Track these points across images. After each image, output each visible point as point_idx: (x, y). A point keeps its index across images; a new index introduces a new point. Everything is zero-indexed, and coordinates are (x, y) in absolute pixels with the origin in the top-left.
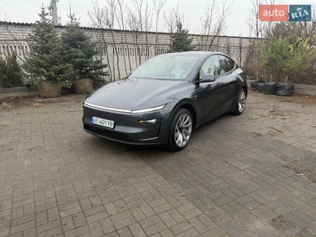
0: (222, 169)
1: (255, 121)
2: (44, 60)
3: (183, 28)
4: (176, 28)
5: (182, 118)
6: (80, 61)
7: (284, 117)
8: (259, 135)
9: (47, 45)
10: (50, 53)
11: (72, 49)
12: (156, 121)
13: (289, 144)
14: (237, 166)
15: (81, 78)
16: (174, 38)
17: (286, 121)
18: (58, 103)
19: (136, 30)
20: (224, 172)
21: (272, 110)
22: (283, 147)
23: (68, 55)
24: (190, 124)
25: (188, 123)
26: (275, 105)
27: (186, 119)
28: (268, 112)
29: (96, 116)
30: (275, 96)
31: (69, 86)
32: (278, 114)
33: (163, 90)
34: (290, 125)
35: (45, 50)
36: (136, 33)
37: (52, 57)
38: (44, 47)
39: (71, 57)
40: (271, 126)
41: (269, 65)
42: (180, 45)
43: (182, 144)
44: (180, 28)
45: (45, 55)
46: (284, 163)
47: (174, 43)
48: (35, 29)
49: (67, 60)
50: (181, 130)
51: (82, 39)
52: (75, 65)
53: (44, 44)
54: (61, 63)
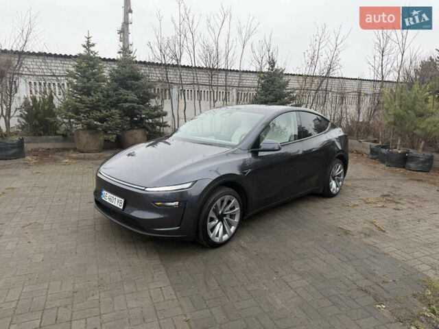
0: (264, 284)
1: (351, 209)
2: (83, 103)
3: (276, 67)
4: (268, 66)
5: (222, 202)
6: (129, 106)
7: (399, 206)
8: (347, 233)
9: (88, 85)
10: (91, 95)
11: (122, 91)
12: (179, 204)
13: (386, 252)
14: (288, 280)
15: (132, 128)
16: (263, 79)
17: (400, 213)
18: (94, 161)
19: (211, 67)
20: (265, 288)
21: (386, 193)
22: (374, 256)
23: (115, 98)
24: (236, 209)
25: (233, 208)
26: (395, 185)
27: (229, 202)
28: (378, 195)
29: (106, 190)
30: (402, 170)
31: (112, 138)
32: (392, 201)
33: (195, 161)
34: (401, 220)
35: (85, 90)
36: (212, 71)
37: (93, 100)
38: (84, 88)
39: (119, 101)
40: (373, 219)
41: (395, 124)
42: (271, 89)
43: (222, 237)
44: (273, 66)
45: (85, 98)
46: (363, 283)
47: (263, 85)
48: (76, 64)
49: (115, 105)
50: (221, 218)
51: (137, 78)
52: (124, 112)
53: (84, 83)
54: (105, 108)
